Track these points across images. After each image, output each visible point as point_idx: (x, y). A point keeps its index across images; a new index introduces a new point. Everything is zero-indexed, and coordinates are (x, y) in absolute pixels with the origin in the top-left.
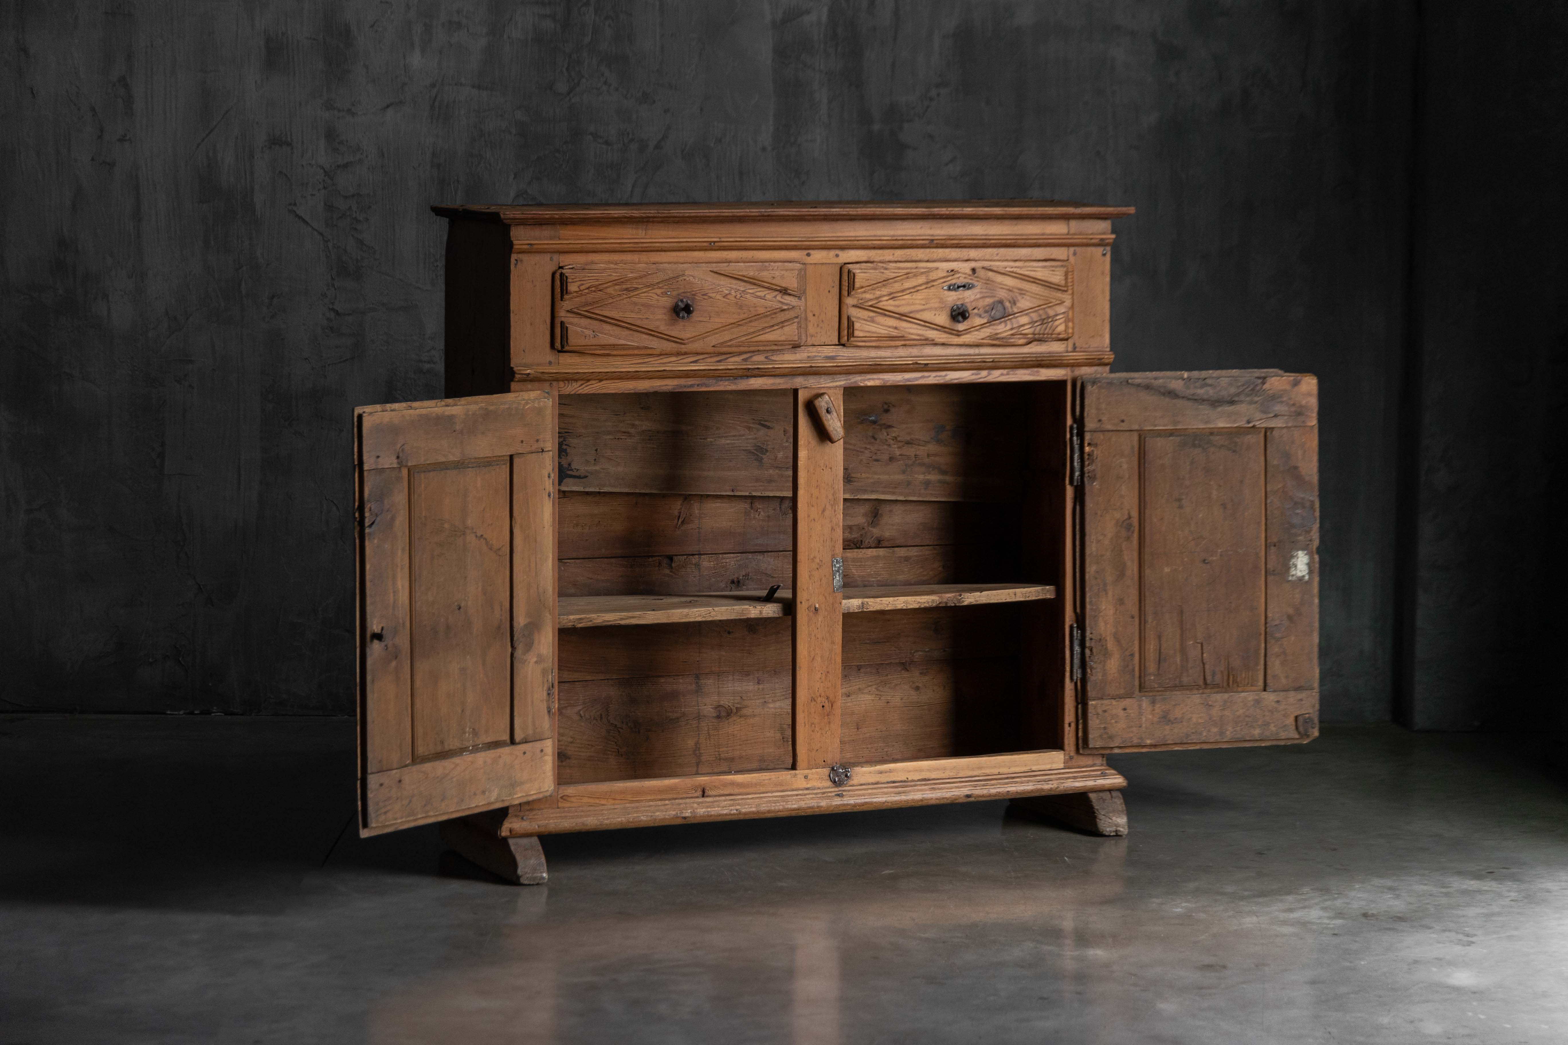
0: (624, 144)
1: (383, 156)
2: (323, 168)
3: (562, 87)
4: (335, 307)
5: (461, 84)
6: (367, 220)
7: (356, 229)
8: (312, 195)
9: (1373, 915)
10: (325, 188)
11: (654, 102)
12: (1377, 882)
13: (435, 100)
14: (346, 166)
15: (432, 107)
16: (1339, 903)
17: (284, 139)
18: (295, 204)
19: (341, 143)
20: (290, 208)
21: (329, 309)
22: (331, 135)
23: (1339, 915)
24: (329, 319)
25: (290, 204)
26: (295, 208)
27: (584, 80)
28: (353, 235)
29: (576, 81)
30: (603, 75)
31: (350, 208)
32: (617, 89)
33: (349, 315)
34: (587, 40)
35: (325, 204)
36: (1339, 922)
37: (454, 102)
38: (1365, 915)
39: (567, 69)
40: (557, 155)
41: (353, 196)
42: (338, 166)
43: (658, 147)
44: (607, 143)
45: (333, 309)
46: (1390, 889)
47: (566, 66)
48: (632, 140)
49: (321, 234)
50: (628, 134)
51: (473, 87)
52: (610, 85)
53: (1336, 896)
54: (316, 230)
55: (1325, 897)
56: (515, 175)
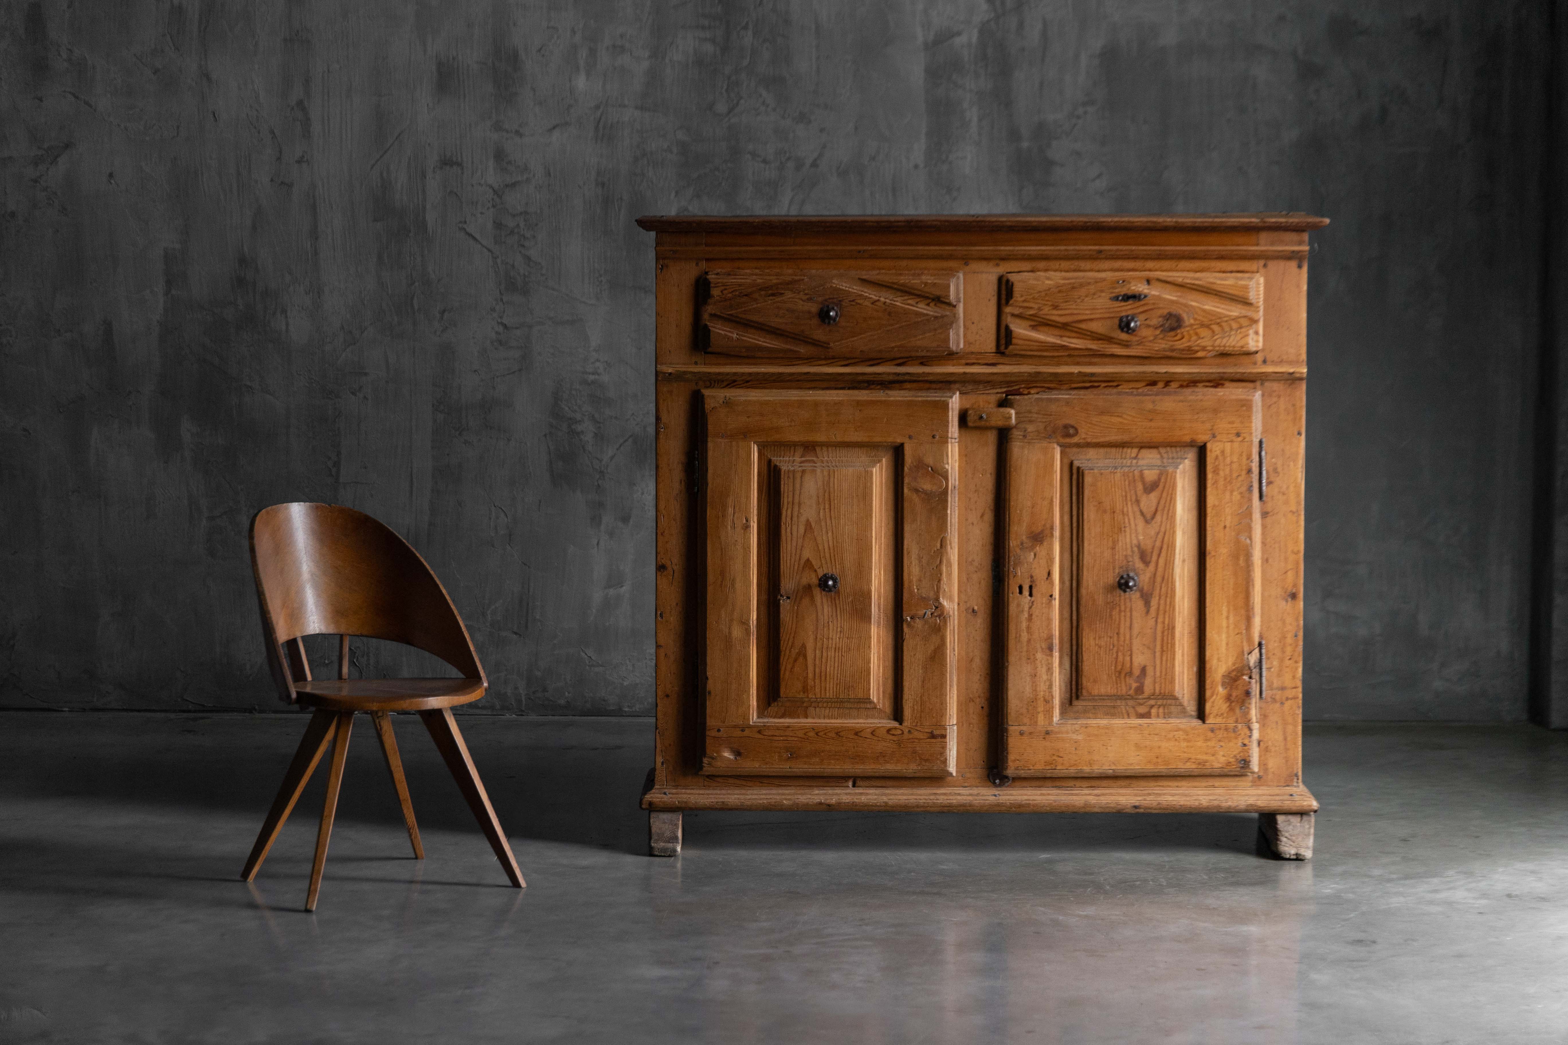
0: (781, 163)
1: (550, 175)
2: (491, 187)
3: (721, 107)
4: (504, 321)
5: (625, 106)
6: (534, 237)
7: (523, 246)
8: (482, 213)
9: (1516, 896)
10: (494, 206)
11: (810, 122)
12: (1519, 866)
13: (599, 122)
14: (514, 185)
15: (597, 128)
16: (1483, 885)
17: (454, 159)
18: (465, 222)
19: (509, 162)
20: (460, 225)
21: (498, 322)
22: (500, 155)
23: (1484, 895)
24: (497, 333)
25: (461, 222)
26: (465, 226)
27: (743, 101)
28: (520, 252)
29: (735, 102)
30: (761, 96)
31: (518, 225)
32: (774, 110)
33: (517, 328)
34: (746, 62)
35: (494, 222)
36: (1484, 902)
37: (618, 122)
38: (1509, 896)
39: (727, 90)
40: (717, 173)
41: (521, 213)
42: (507, 186)
43: (814, 165)
44: (765, 161)
45: (502, 323)
46: (1533, 872)
47: (725, 87)
48: (789, 158)
49: (490, 251)
50: (785, 152)
51: (636, 108)
52: (768, 105)
53: (1480, 878)
54: (486, 248)
55: (1470, 880)
56: (677, 193)
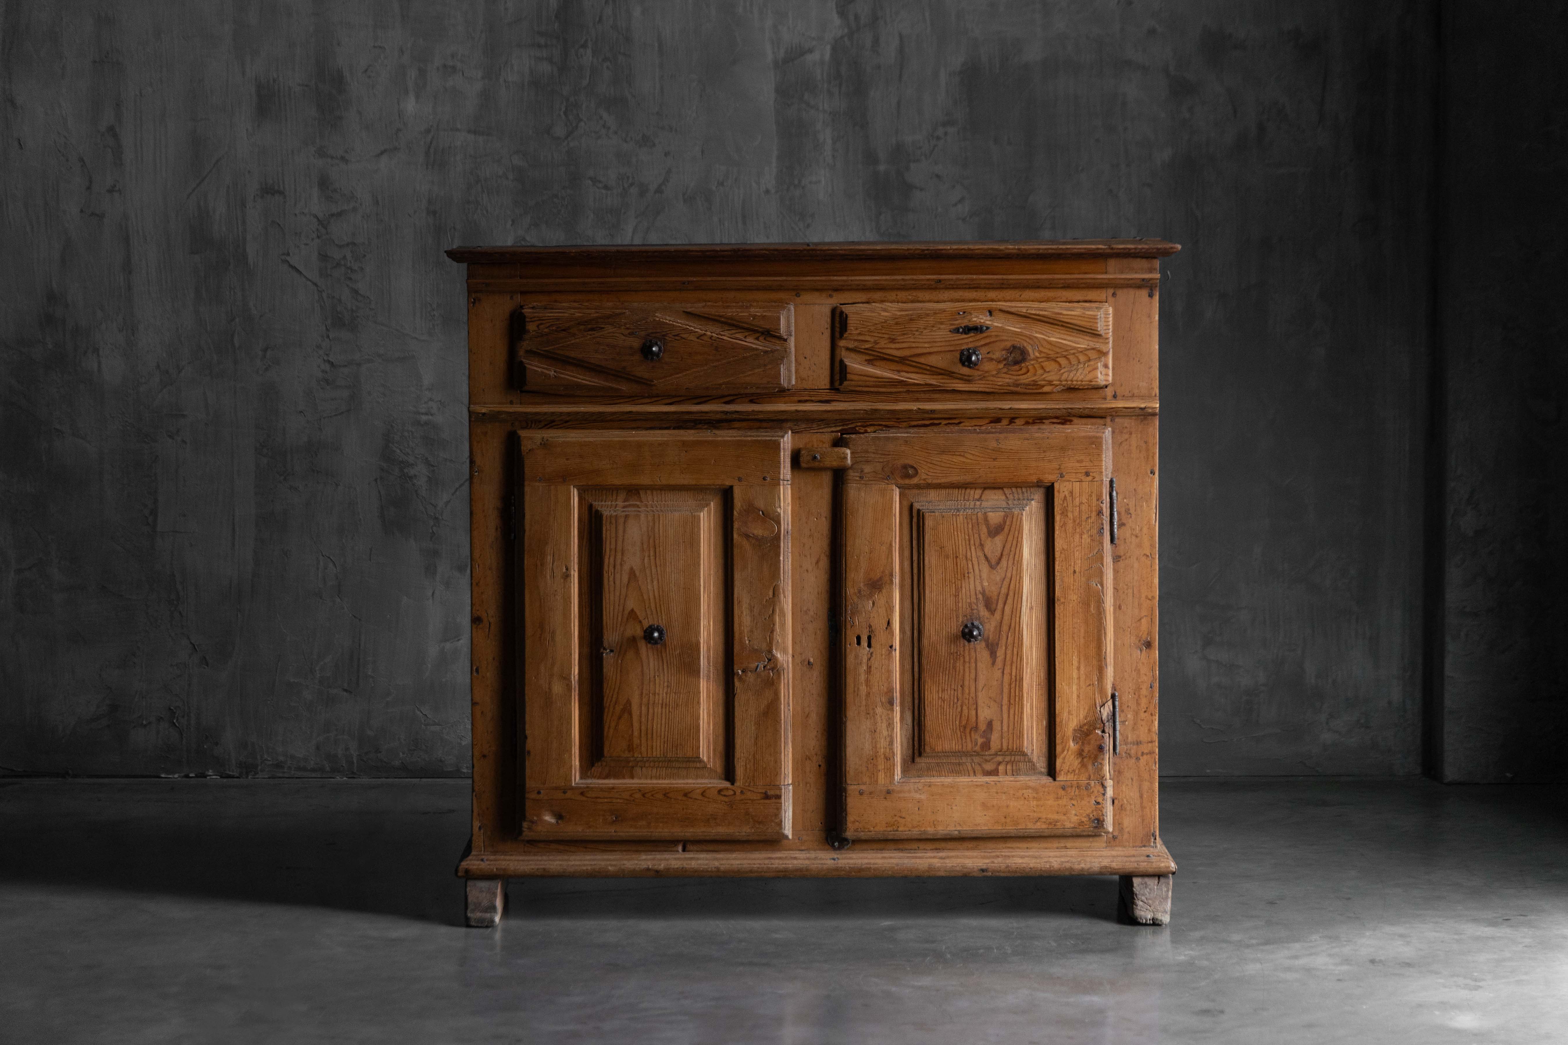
0: (624, 189)
1: (377, 202)
2: (316, 217)
3: (559, 131)
4: (331, 359)
5: (457, 130)
6: (362, 269)
7: (350, 279)
8: (306, 244)
9: (1381, 961)
10: (318, 237)
11: (654, 145)
12: (1388, 929)
13: (429, 147)
14: (340, 214)
15: (427, 153)
16: (1347, 950)
17: (276, 188)
18: (288, 254)
19: (335, 190)
20: (283, 257)
21: (324, 360)
22: (324, 183)
23: (1347, 961)
24: (324, 371)
25: (284, 254)
26: (288, 258)
27: (582, 124)
28: (348, 286)
29: (574, 125)
30: (601, 118)
31: (345, 257)
32: (616, 133)
33: (344, 366)
34: (585, 82)
35: (319, 254)
36: (1345, 968)
37: (450, 147)
38: (1373, 961)
39: (565, 113)
40: (555, 200)
41: (348, 245)
42: (333, 215)
43: (659, 191)
44: (606, 187)
45: (328, 361)
46: (1401, 936)
47: (563, 109)
48: (632, 185)
49: (315, 284)
50: (628, 178)
51: (469, 132)
52: (609, 128)
53: (1345, 943)
54: (310, 281)
55: (1334, 945)
56: (513, 221)
